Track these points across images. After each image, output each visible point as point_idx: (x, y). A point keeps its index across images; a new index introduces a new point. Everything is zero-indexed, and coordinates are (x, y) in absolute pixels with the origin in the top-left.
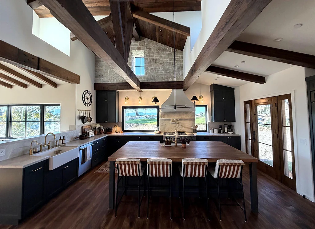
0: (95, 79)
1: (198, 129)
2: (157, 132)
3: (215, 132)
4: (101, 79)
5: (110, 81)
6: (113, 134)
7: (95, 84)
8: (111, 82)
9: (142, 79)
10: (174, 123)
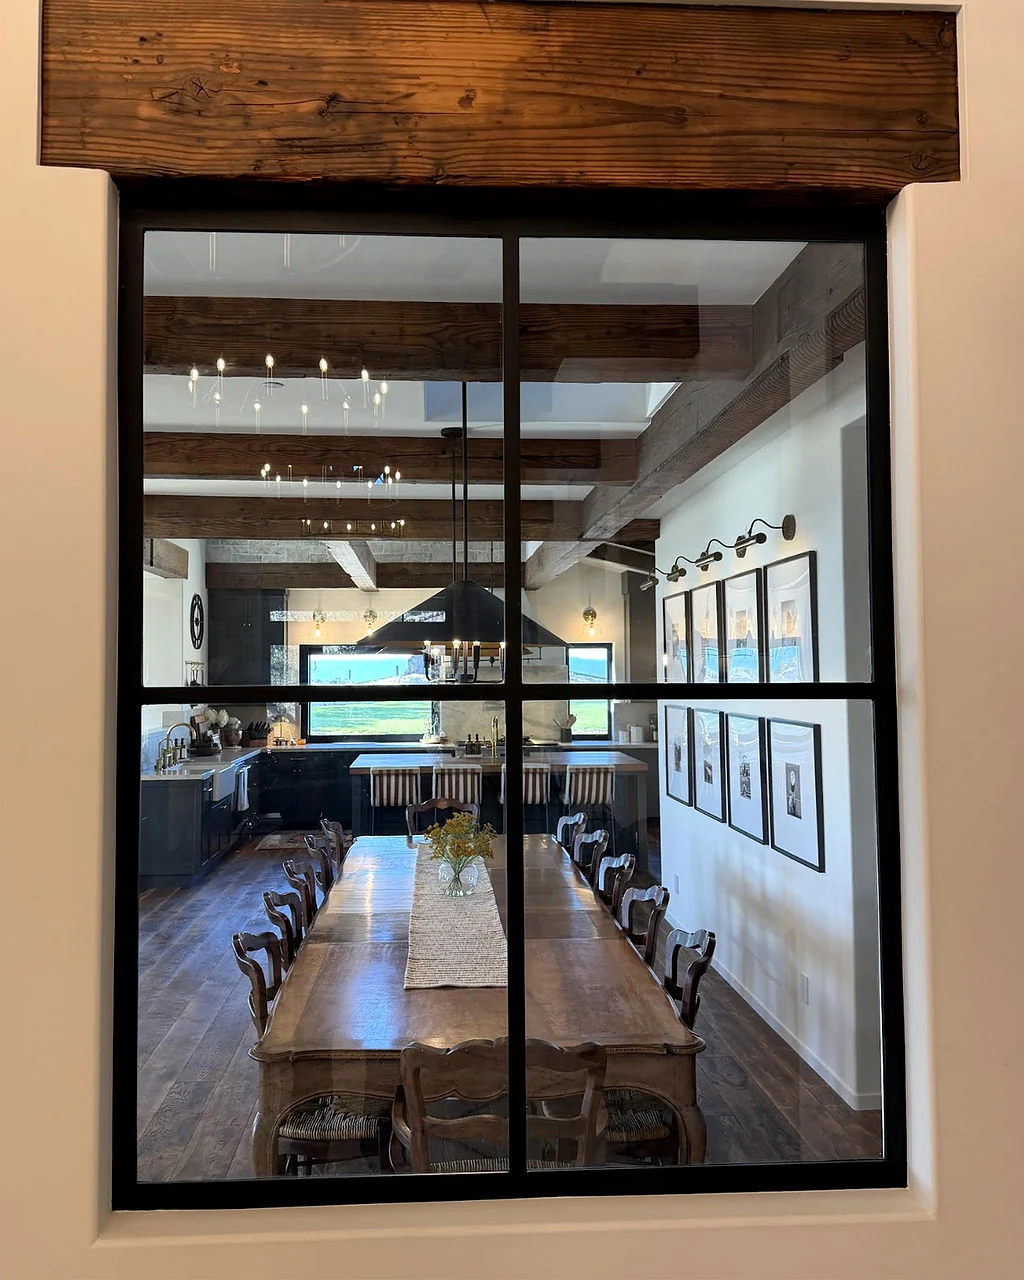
0: (207, 548)
1: (576, 730)
2: (434, 738)
3: (634, 738)
4: (229, 549)
5: (263, 556)
6: (270, 746)
7: (207, 564)
8: (267, 562)
9: (383, 553)
10: (492, 709)
